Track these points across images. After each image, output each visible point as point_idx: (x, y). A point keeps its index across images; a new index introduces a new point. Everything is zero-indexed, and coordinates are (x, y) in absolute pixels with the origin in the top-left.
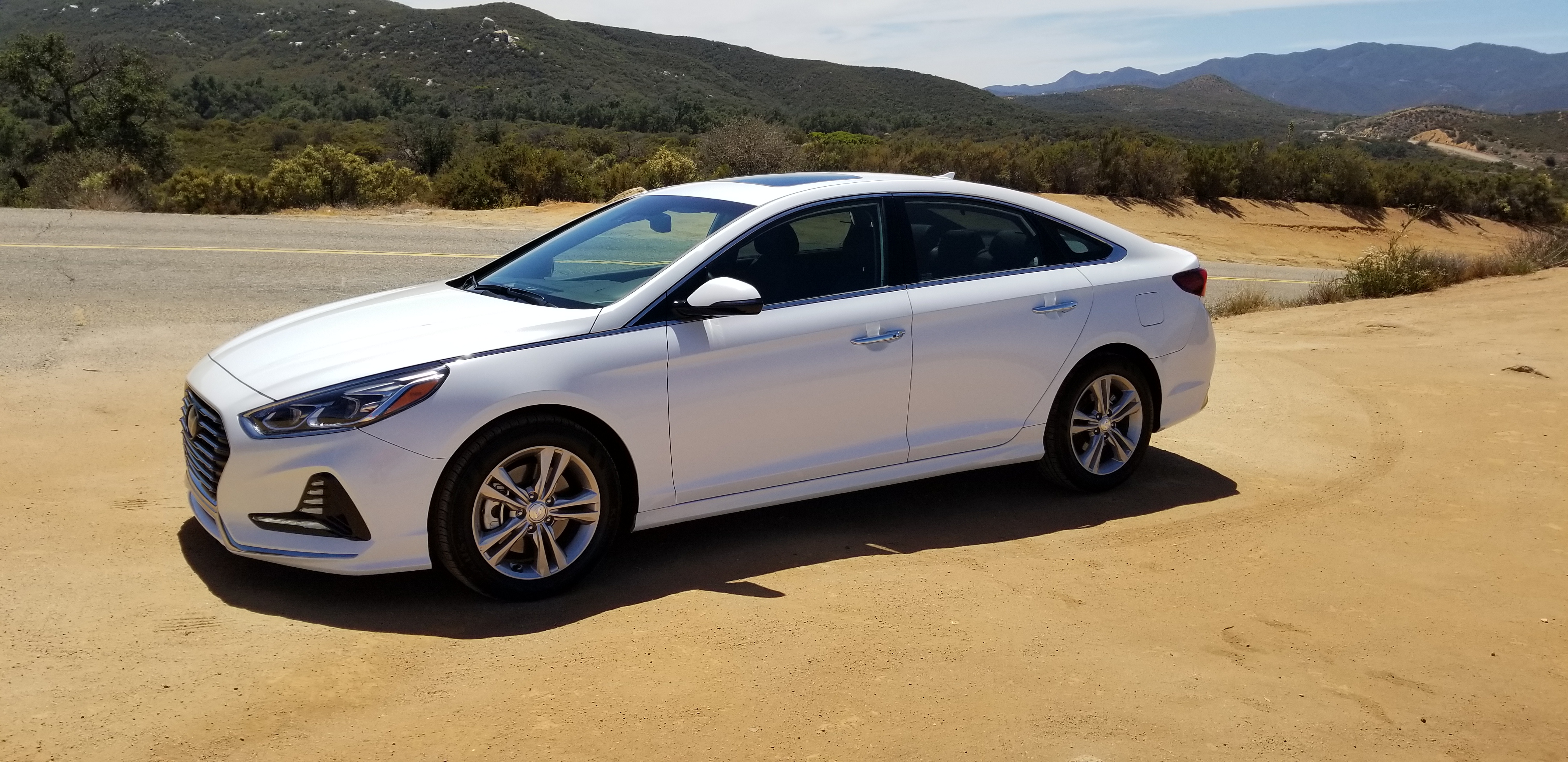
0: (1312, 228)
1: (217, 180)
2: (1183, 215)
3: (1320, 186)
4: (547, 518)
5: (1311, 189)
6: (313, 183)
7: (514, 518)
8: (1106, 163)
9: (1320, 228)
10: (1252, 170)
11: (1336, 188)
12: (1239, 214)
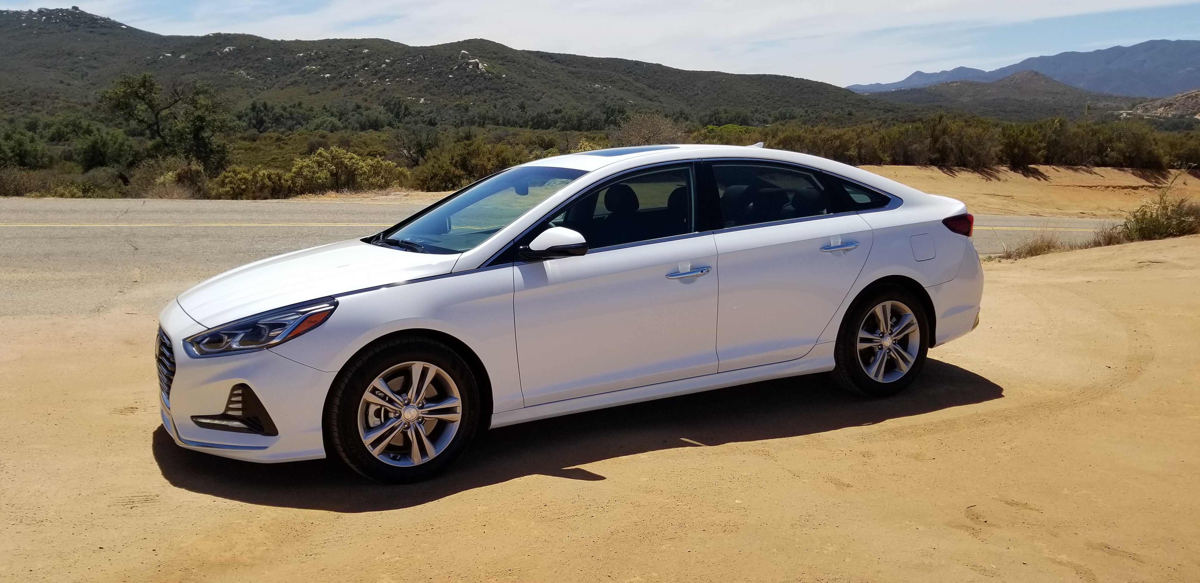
0: (1108, 187)
1: (254, 175)
2: (999, 180)
3: (1114, 154)
4: (419, 418)
5: (1107, 156)
6: (323, 175)
7: (392, 418)
8: (935, 140)
9: (1114, 187)
10: (1055, 143)
11: (1127, 154)
12: (1046, 178)
